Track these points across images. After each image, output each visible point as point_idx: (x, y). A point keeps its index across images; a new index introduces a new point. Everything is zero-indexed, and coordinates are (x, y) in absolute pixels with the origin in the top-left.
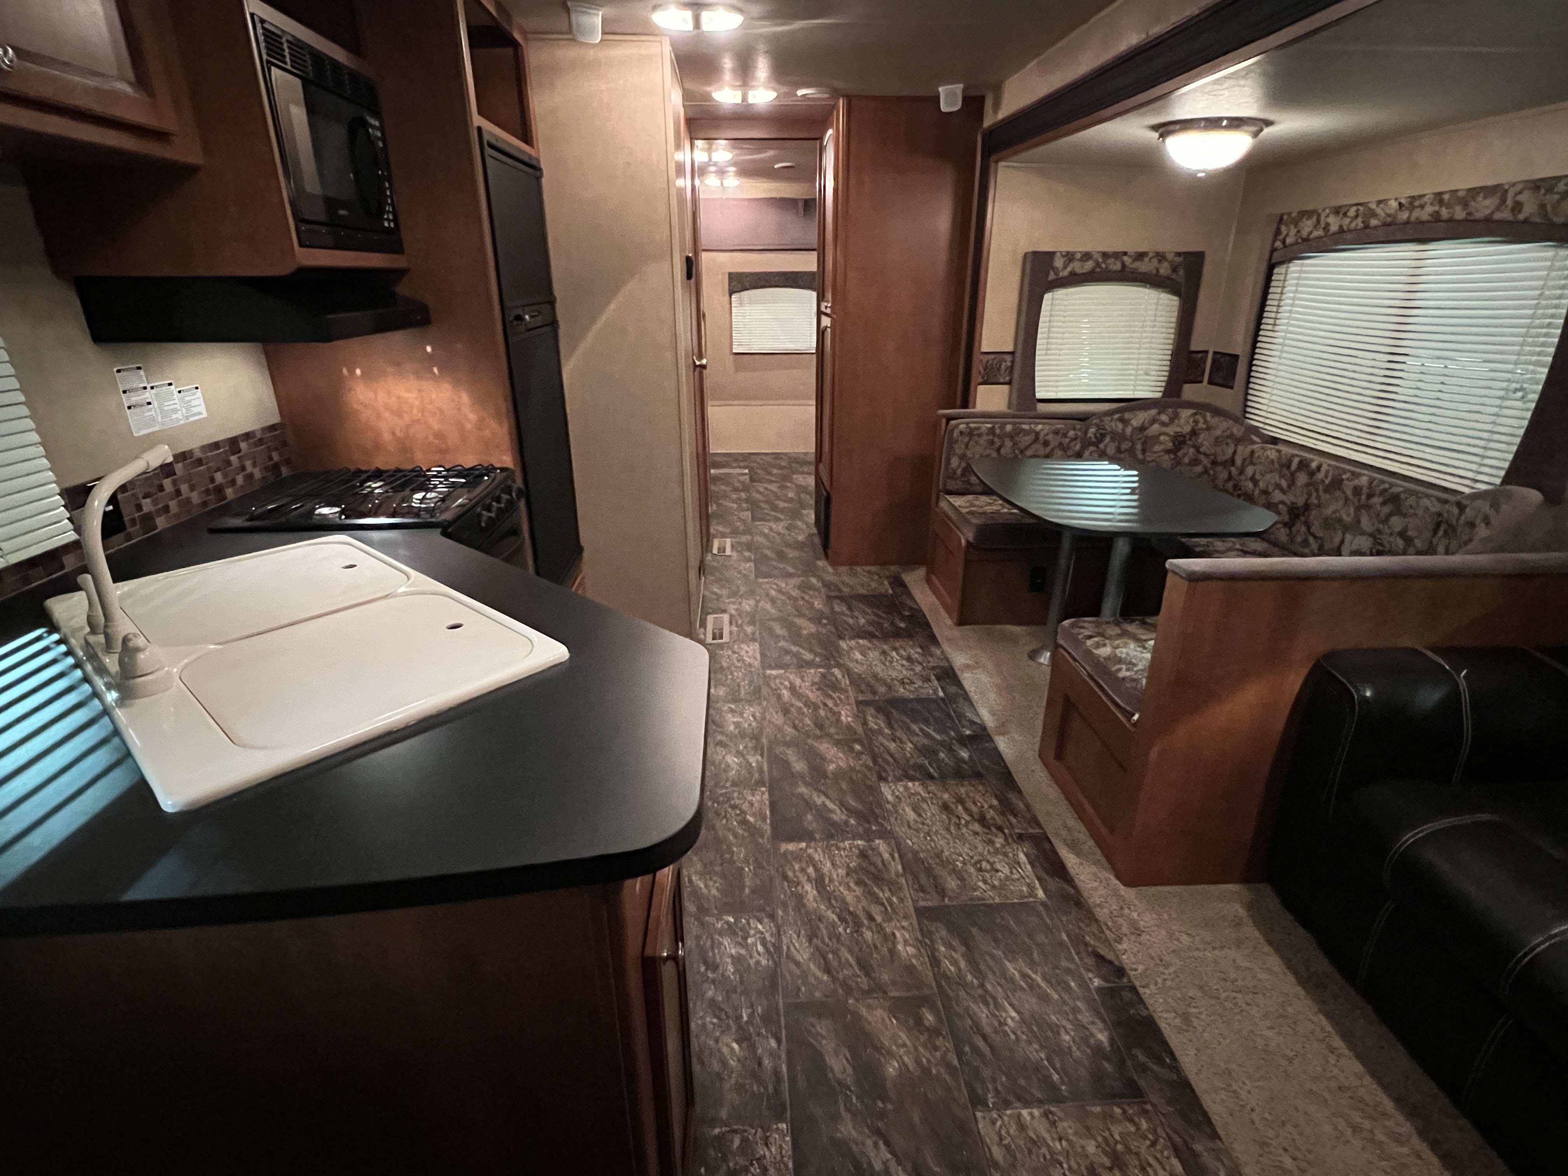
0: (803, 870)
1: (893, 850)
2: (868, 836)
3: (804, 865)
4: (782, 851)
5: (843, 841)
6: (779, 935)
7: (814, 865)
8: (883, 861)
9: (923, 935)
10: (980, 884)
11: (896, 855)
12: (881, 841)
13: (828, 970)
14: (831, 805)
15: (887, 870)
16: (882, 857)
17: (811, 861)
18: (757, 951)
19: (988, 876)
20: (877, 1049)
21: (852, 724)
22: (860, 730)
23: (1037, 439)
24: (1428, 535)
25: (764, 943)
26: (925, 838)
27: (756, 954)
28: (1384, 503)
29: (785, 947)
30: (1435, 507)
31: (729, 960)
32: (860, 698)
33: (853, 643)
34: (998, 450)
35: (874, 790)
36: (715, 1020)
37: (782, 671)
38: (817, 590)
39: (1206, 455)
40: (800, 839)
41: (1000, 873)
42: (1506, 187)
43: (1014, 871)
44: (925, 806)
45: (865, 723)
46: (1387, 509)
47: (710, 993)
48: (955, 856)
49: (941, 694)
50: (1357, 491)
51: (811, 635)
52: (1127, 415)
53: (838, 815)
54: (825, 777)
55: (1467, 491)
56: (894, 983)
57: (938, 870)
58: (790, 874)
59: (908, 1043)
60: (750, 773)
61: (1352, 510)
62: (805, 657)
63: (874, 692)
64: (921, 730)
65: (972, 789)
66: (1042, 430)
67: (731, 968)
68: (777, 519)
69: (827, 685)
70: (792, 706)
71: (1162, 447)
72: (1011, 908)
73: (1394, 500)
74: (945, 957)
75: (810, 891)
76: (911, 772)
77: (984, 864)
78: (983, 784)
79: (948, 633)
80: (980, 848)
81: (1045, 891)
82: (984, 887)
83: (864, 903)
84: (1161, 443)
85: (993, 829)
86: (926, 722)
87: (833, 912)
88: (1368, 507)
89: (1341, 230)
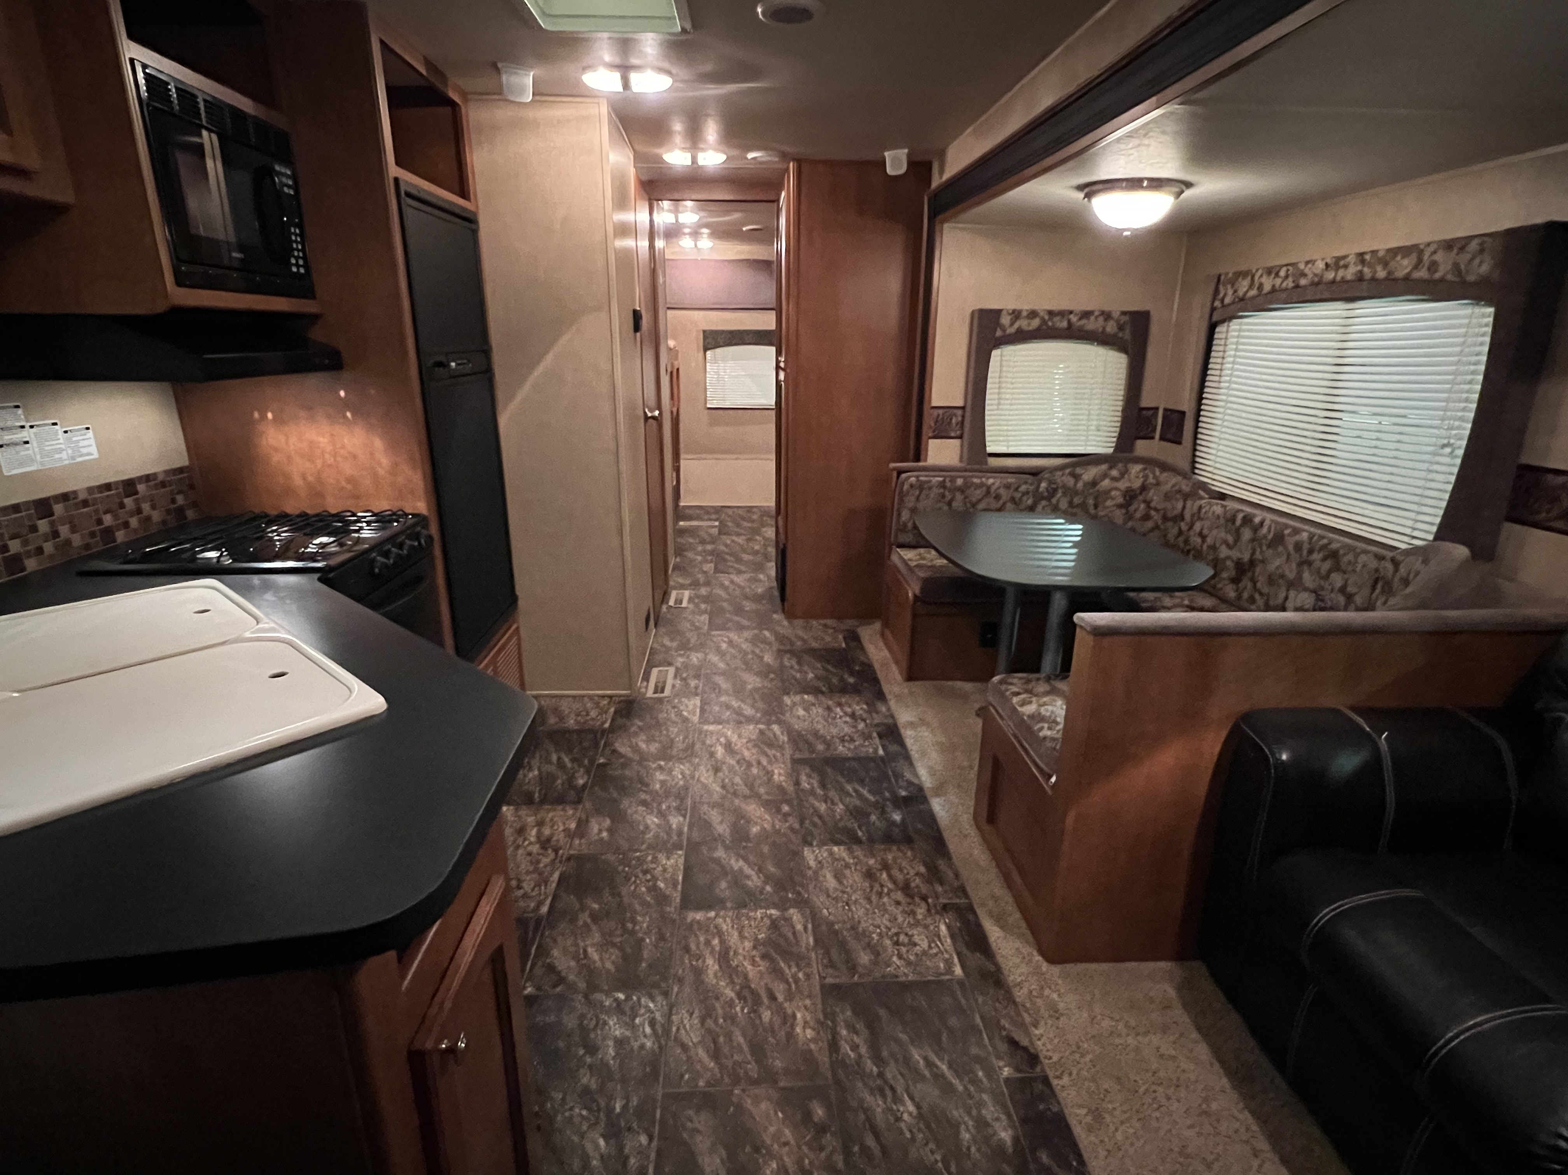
0: (708, 943)
1: (807, 921)
2: (783, 905)
3: (709, 937)
4: (689, 920)
5: (756, 910)
6: (670, 1014)
7: (720, 937)
8: (794, 933)
9: (826, 1016)
10: (895, 959)
11: (810, 926)
12: (796, 910)
13: (716, 1055)
14: (748, 871)
15: (798, 942)
16: (793, 928)
17: (720, 933)
18: (644, 1031)
19: (904, 950)
20: (757, 1150)
21: (784, 784)
22: (791, 789)
23: (988, 492)
24: (1366, 591)
25: (652, 1023)
26: (844, 907)
27: (642, 1036)
28: (1324, 559)
29: (674, 1029)
30: (1374, 564)
31: (611, 1043)
32: (798, 756)
33: (797, 698)
34: (949, 504)
35: (796, 854)
36: (584, 1112)
37: (720, 727)
38: (770, 644)
39: (1156, 510)
40: (710, 908)
41: (918, 948)
42: (1422, 247)
43: (933, 945)
44: (847, 872)
45: (797, 783)
46: (1327, 565)
47: (585, 1081)
48: (871, 928)
49: (881, 752)
50: (1298, 547)
51: (756, 689)
52: (1078, 470)
53: (754, 881)
54: (748, 839)
55: (1403, 546)
56: (787, 1072)
57: (852, 943)
58: (693, 947)
59: (792, 1142)
60: (669, 834)
61: (1294, 566)
62: (745, 712)
63: (812, 750)
64: (856, 791)
65: (901, 854)
66: (993, 484)
67: (611, 1052)
68: (739, 572)
69: (765, 742)
70: (724, 763)
71: (1114, 502)
72: (923, 986)
73: (1334, 555)
74: (846, 1041)
75: (712, 965)
76: (838, 836)
77: (902, 937)
78: (912, 849)
79: (896, 689)
80: (900, 919)
81: (963, 967)
82: (898, 963)
83: (767, 979)
84: (1113, 499)
85: (917, 900)
86: (862, 782)
87: (732, 990)
88: (1310, 563)
89: (1274, 290)
